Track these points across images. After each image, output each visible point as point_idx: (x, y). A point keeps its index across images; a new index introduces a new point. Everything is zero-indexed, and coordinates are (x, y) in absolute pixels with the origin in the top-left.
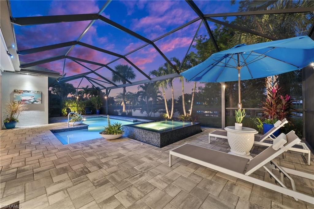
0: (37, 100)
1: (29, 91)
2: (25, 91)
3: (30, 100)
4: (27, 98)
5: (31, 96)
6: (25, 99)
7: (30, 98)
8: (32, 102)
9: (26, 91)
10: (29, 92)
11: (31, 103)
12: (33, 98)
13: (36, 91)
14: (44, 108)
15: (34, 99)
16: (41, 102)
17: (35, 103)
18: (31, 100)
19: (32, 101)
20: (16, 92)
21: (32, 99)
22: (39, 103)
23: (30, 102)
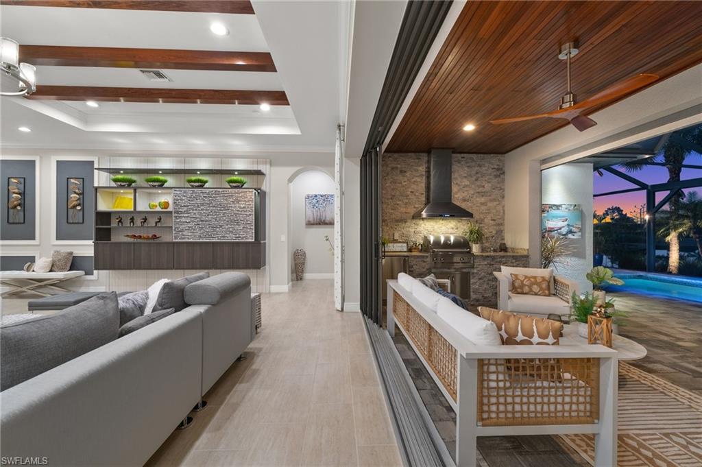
0: (574, 229)
1: (560, 206)
2: (551, 206)
3: (560, 229)
4: (554, 223)
5: (564, 219)
6: (552, 226)
7: (560, 224)
8: (564, 233)
9: (554, 205)
10: (558, 209)
11: (562, 237)
12: (566, 223)
13: (571, 205)
14: (585, 250)
15: (568, 225)
17: (570, 236)
18: (563, 229)
19: (564, 231)
21: (563, 227)
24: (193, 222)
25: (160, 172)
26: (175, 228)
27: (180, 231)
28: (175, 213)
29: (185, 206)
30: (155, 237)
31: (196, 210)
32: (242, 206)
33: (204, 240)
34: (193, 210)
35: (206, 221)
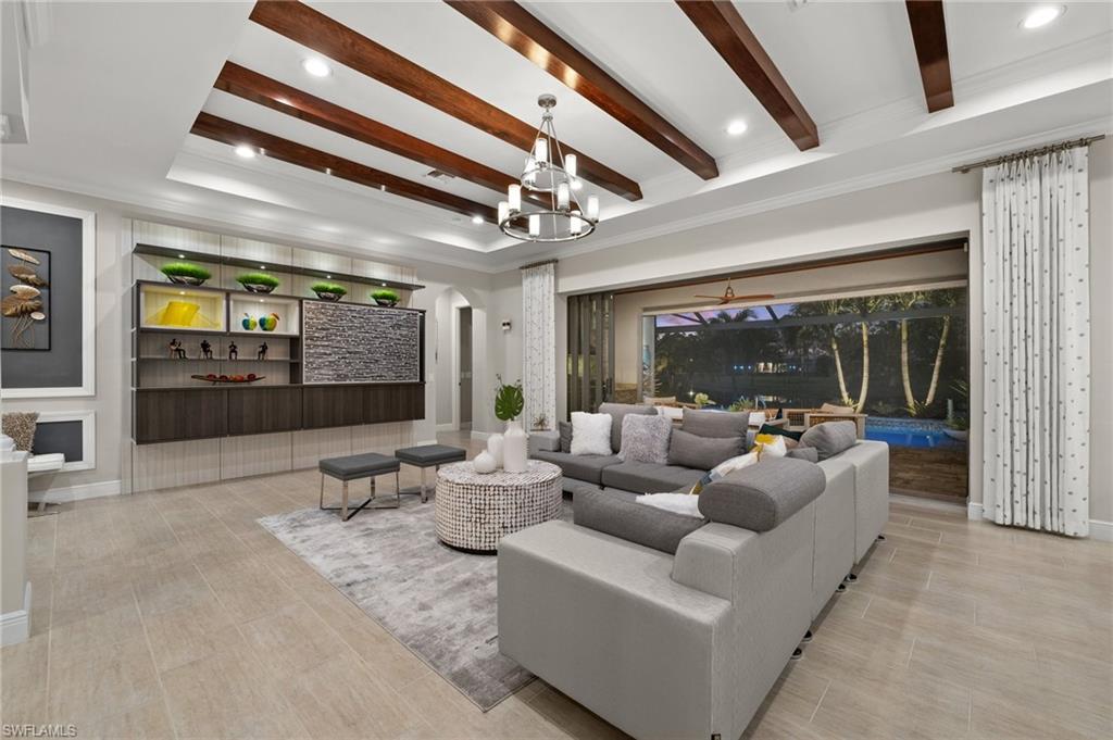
24: (335, 353)
25: (263, 267)
26: (308, 363)
27: (315, 368)
28: (307, 339)
29: (324, 329)
30: (252, 378)
31: (340, 335)
32: (404, 333)
33: (353, 382)
34: (336, 335)
35: (356, 353)
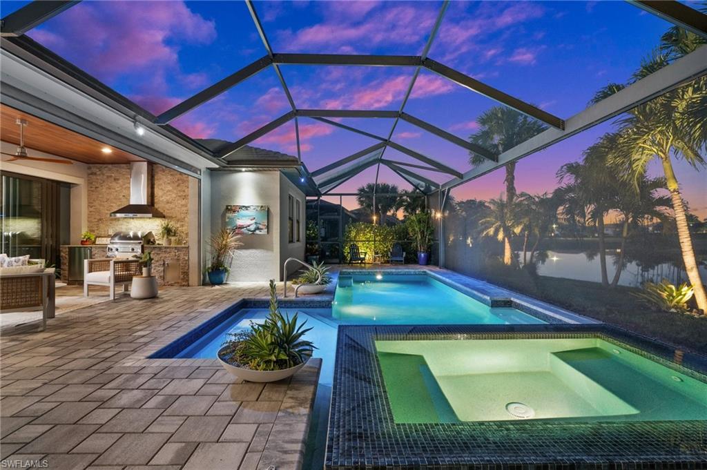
0: (261, 226)
1: (248, 207)
2: (241, 207)
3: (249, 226)
4: (244, 221)
5: (252, 218)
6: (242, 224)
7: (249, 222)
8: (252, 230)
9: (244, 207)
10: (247, 209)
11: (250, 233)
12: (254, 221)
13: (258, 206)
14: (272, 244)
15: (256, 223)
16: (266, 230)
17: (257, 232)
18: (251, 226)
19: (252, 228)
20: (229, 210)
21: (252, 224)
22: (264, 232)
23: (249, 230)
